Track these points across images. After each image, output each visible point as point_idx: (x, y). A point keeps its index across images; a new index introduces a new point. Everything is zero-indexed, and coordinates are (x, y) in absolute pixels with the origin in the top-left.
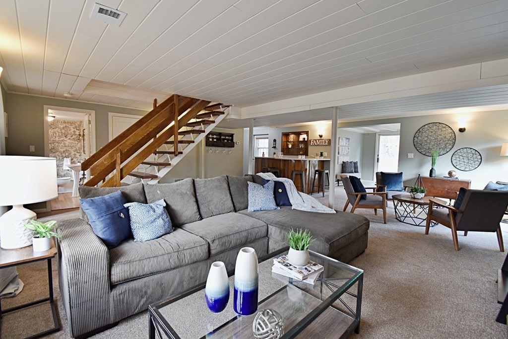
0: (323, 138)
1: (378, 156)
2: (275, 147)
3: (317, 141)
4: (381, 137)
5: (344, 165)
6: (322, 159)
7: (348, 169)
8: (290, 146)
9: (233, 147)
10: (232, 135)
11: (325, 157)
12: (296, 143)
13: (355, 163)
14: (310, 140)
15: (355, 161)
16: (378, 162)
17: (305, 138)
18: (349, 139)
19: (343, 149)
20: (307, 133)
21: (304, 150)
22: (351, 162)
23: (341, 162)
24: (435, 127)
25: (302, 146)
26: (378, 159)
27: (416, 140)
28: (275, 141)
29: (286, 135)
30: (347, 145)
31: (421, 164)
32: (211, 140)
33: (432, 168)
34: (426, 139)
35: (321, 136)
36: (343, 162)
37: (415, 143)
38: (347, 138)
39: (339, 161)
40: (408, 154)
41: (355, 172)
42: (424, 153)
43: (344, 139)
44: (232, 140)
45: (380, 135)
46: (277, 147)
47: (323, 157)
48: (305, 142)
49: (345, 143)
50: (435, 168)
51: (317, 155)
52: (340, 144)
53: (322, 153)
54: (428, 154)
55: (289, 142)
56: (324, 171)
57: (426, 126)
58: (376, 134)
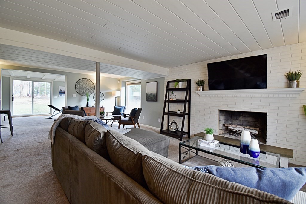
1: (13, 95)
4: (14, 81)
16: (13, 100)
24: (85, 80)
26: (13, 98)
27: (77, 87)
31: (80, 100)
33: (88, 102)
34: (82, 86)
37: (76, 88)
40: (73, 95)
42: (81, 94)
45: (14, 79)
50: (89, 102)
54: (83, 95)
57: (82, 80)
58: (10, 77)
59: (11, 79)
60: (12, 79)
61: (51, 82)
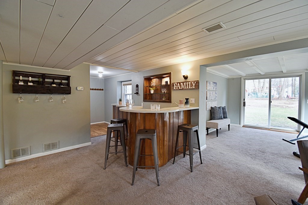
0: (188, 80)
1: (244, 100)
2: (137, 93)
3: (182, 84)
4: (246, 81)
5: (212, 111)
6: (188, 108)
7: (217, 115)
8: (152, 92)
9: (70, 93)
10: (68, 78)
11: (192, 105)
12: (159, 88)
13: (224, 108)
14: (173, 84)
15: (223, 106)
16: (244, 105)
17: (167, 82)
18: (216, 83)
19: (211, 94)
20: (169, 75)
21: (167, 95)
22: (219, 108)
23: (209, 108)
25: (164, 91)
26: (244, 103)
28: (137, 86)
29: (148, 79)
30: (214, 89)
32: (21, 83)
35: (186, 78)
36: (211, 107)
38: (214, 83)
39: (208, 107)
41: (224, 118)
43: (211, 83)
44: (68, 84)
45: (246, 79)
46: (139, 93)
47: (188, 106)
48: (168, 87)
49: (212, 88)
51: (181, 102)
52: (208, 89)
53: (187, 99)
55: (151, 87)
56: (191, 129)
58: (241, 78)
59: (242, 79)
60: (244, 79)
61: (300, 76)
